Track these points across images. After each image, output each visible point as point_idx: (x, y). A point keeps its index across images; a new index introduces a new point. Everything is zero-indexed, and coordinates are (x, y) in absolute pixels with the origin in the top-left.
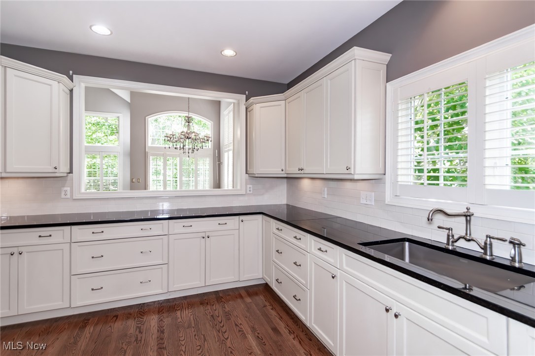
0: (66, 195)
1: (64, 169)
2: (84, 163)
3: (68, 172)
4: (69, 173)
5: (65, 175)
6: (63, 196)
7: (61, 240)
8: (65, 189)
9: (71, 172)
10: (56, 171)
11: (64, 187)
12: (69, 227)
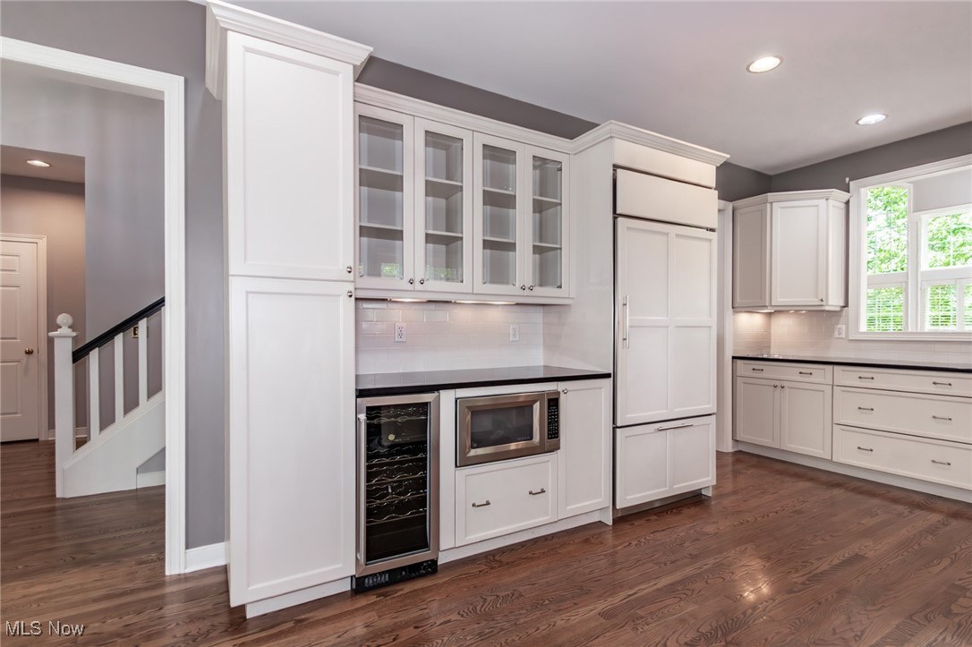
0: (840, 334)
1: (834, 301)
2: (864, 294)
3: (842, 304)
4: (844, 307)
5: (838, 309)
6: (836, 335)
7: (821, 380)
8: (839, 326)
9: (846, 305)
10: (822, 303)
11: (837, 324)
12: (830, 367)
